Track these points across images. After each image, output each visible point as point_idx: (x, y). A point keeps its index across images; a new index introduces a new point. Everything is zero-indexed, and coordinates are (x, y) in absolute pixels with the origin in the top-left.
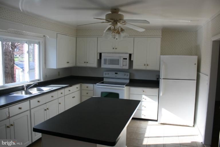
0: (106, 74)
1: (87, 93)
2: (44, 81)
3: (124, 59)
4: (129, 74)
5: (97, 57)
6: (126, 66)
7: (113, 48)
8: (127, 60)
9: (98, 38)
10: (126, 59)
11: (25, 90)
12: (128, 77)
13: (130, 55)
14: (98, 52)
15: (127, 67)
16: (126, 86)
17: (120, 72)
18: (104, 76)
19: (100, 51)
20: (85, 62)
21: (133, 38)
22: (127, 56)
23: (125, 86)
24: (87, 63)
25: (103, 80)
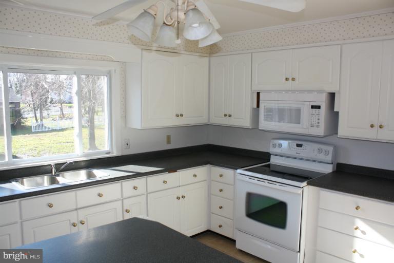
0: (274, 146)
1: (221, 191)
2: (120, 154)
3: (313, 107)
4: (331, 149)
5: (251, 103)
6: (318, 127)
7: (287, 79)
8: (320, 110)
9: (253, 54)
10: (319, 107)
11: (53, 174)
12: (329, 158)
13: (332, 96)
14: (253, 89)
15: (320, 131)
16: (309, 184)
17: (308, 143)
18: (272, 150)
19: (257, 88)
20: (225, 115)
21: (340, 46)
22: (323, 101)
23: (305, 184)
24: (230, 116)
25: (269, 161)
